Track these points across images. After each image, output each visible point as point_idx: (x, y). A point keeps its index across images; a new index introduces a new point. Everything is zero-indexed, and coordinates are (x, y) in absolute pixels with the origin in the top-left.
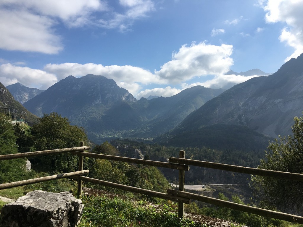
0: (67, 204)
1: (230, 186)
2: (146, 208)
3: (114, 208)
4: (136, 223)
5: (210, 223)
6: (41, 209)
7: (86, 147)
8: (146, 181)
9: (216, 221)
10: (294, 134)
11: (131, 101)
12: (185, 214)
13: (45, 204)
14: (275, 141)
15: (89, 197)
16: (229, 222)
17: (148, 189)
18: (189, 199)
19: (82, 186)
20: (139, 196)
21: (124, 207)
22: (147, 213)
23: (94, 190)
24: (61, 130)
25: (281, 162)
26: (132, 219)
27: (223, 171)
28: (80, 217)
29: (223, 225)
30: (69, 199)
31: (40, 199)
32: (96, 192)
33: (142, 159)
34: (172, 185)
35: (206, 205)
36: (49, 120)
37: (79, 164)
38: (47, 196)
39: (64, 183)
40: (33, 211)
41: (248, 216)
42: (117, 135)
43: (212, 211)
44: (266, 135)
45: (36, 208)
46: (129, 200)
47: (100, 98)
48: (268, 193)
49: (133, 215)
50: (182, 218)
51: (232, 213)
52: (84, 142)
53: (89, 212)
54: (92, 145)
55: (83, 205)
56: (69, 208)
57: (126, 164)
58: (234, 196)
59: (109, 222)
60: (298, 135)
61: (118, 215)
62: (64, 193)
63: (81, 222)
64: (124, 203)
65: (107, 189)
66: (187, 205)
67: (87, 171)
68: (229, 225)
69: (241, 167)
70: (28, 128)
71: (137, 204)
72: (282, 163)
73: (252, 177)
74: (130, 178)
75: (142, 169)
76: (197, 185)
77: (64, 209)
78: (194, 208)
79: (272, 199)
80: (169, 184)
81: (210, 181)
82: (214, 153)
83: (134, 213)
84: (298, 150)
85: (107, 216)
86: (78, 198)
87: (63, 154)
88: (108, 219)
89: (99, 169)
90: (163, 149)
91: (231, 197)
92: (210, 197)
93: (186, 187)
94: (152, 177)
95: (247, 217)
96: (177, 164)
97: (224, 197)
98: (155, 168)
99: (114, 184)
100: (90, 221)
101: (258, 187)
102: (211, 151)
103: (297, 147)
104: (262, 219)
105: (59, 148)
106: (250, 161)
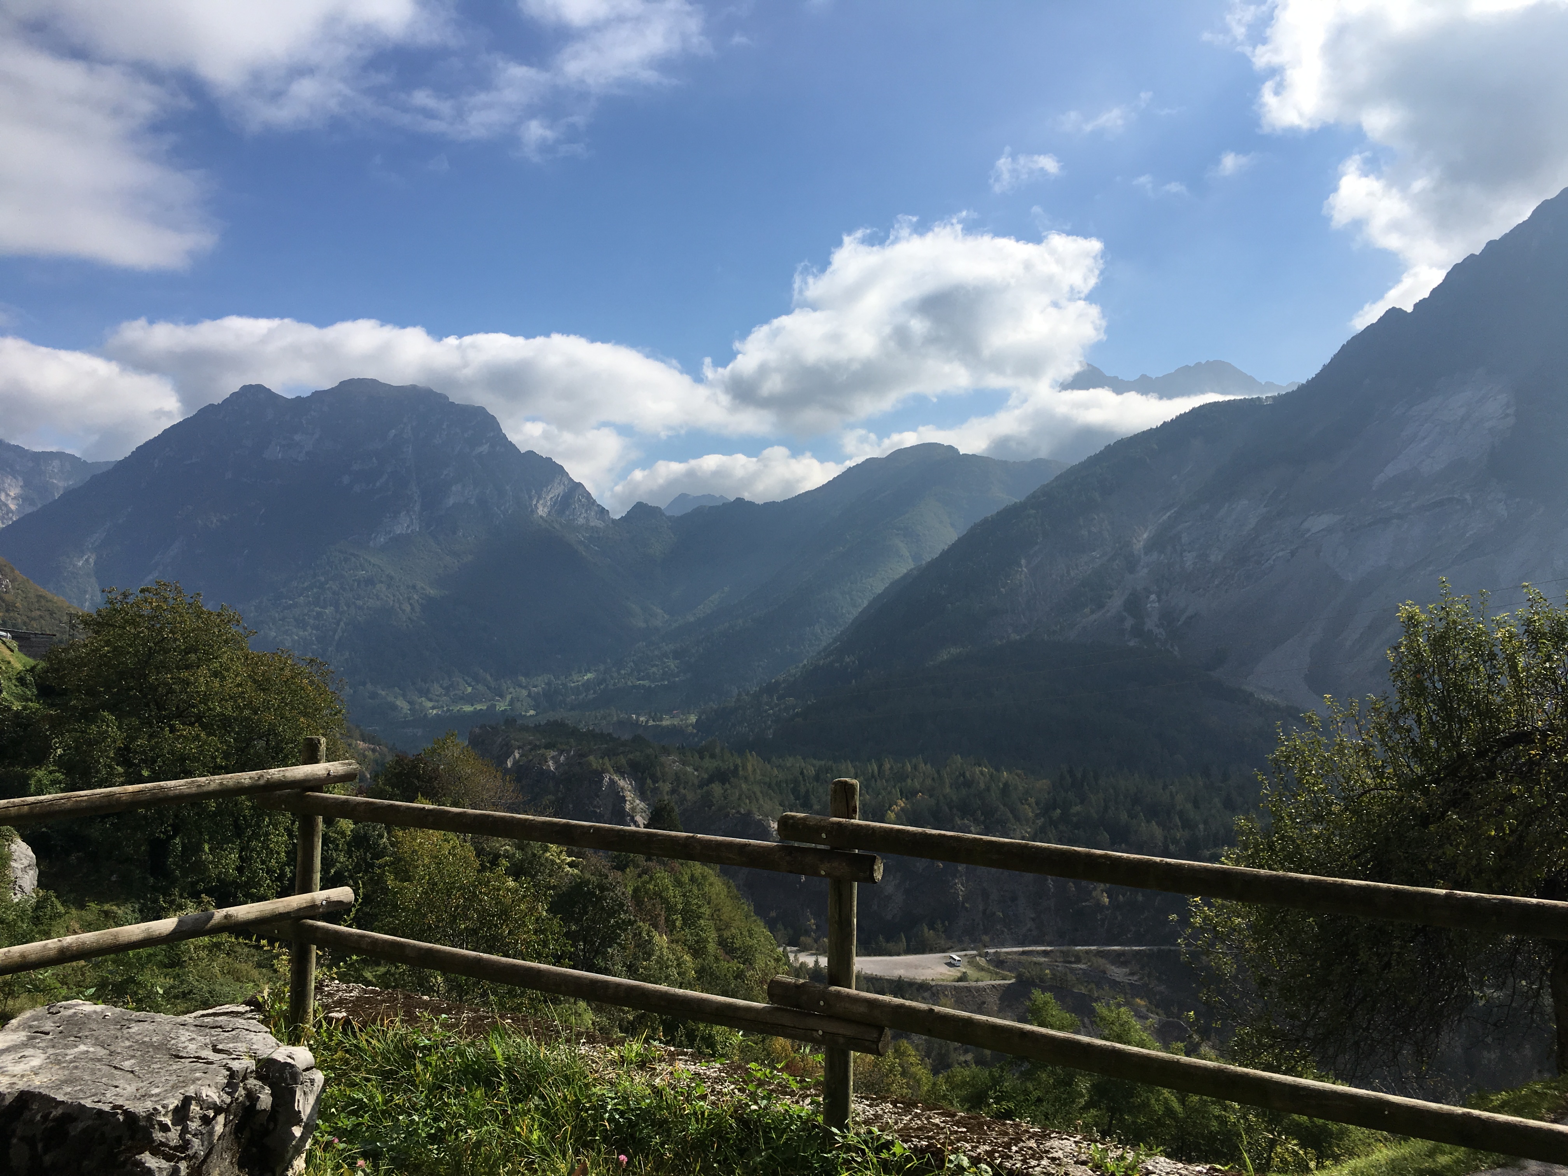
0: (232, 1074)
1: (1087, 952)
2: (658, 1080)
3: (490, 1086)
4: (606, 1161)
5: (988, 1148)
6: (88, 1103)
7: (336, 767)
8: (661, 940)
9: (1017, 1140)
10: (1401, 691)
11: (581, 521)
12: (860, 1108)
13: (112, 1077)
14: (1306, 724)
15: (354, 1034)
16: (1084, 1139)
17: (667, 979)
18: (881, 1030)
19: (315, 973)
20: (622, 1020)
21: (540, 1083)
22: (661, 1109)
23: (379, 994)
24: (202, 678)
25: (1335, 828)
26: (586, 1145)
27: (1050, 882)
28: (303, 1139)
29: (1053, 1159)
30: (242, 1047)
31: (82, 1048)
32: (393, 1008)
33: (640, 825)
34: (792, 957)
35: (969, 1057)
36: (134, 623)
37: (299, 859)
38: (119, 1034)
39: (220, 960)
40: (45, 1117)
41: (1176, 1105)
42: (509, 697)
43: (996, 1082)
44: (1262, 697)
45: (60, 1098)
46: (568, 1041)
47: (417, 508)
48: (1272, 989)
49: (586, 1122)
50: (842, 1126)
51: (1099, 1093)
52: (323, 740)
53: (354, 1113)
54: (369, 753)
55: (319, 1076)
56: (243, 1092)
57: (555, 852)
58: (1108, 1005)
59: (458, 1164)
60: (1418, 696)
61: (507, 1123)
62: (215, 1015)
63: (307, 1168)
64: (539, 1058)
65: (454, 987)
66: (870, 1057)
67: (343, 893)
68: (1083, 1157)
69: (1140, 860)
70: (19, 666)
71: (613, 1062)
72: (1341, 836)
73: (1196, 906)
74: (576, 924)
75: (640, 876)
76: (923, 953)
77: (218, 1102)
78: (904, 1074)
79: (1293, 1016)
80: (781, 949)
81: (986, 933)
82: (1006, 790)
83: (593, 1108)
84: (1418, 770)
85: (450, 1130)
86: (294, 1039)
87: (213, 805)
88: (456, 1148)
89: (409, 879)
90: (750, 767)
91: (1092, 1012)
92: (984, 1018)
93: (863, 964)
94: (690, 917)
95: (1169, 1111)
96: (819, 847)
97: (1055, 1011)
98: (707, 870)
99: (488, 961)
100: (360, 1162)
101: (1225, 954)
102: (991, 776)
103: (1414, 754)
104: (1244, 1117)
105: (188, 774)
106: (1187, 824)
